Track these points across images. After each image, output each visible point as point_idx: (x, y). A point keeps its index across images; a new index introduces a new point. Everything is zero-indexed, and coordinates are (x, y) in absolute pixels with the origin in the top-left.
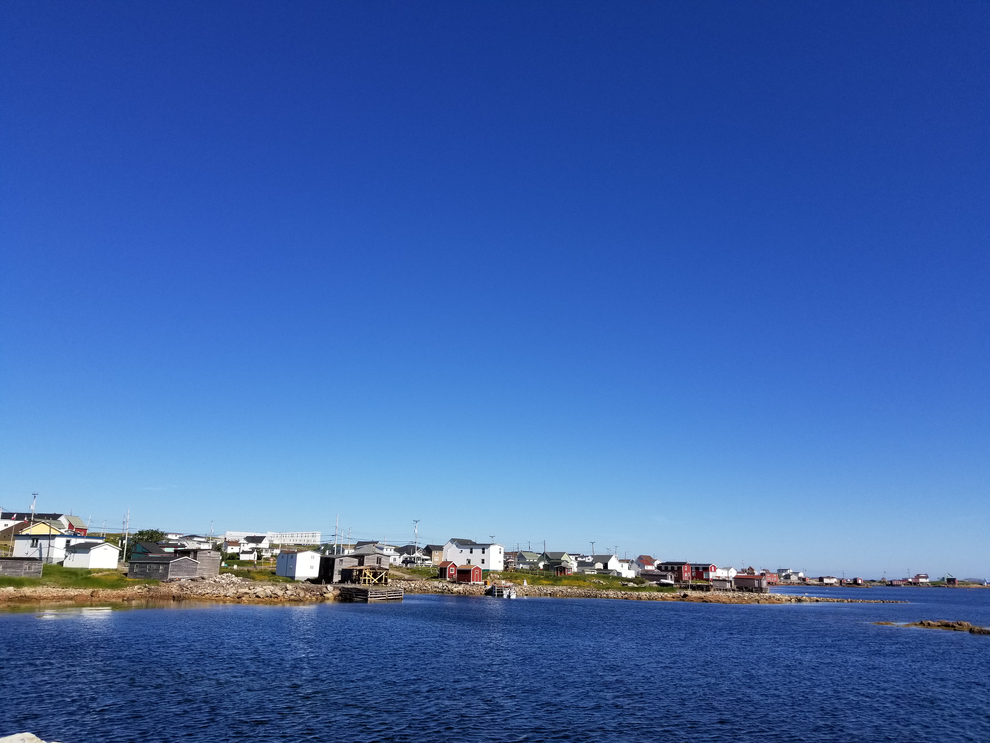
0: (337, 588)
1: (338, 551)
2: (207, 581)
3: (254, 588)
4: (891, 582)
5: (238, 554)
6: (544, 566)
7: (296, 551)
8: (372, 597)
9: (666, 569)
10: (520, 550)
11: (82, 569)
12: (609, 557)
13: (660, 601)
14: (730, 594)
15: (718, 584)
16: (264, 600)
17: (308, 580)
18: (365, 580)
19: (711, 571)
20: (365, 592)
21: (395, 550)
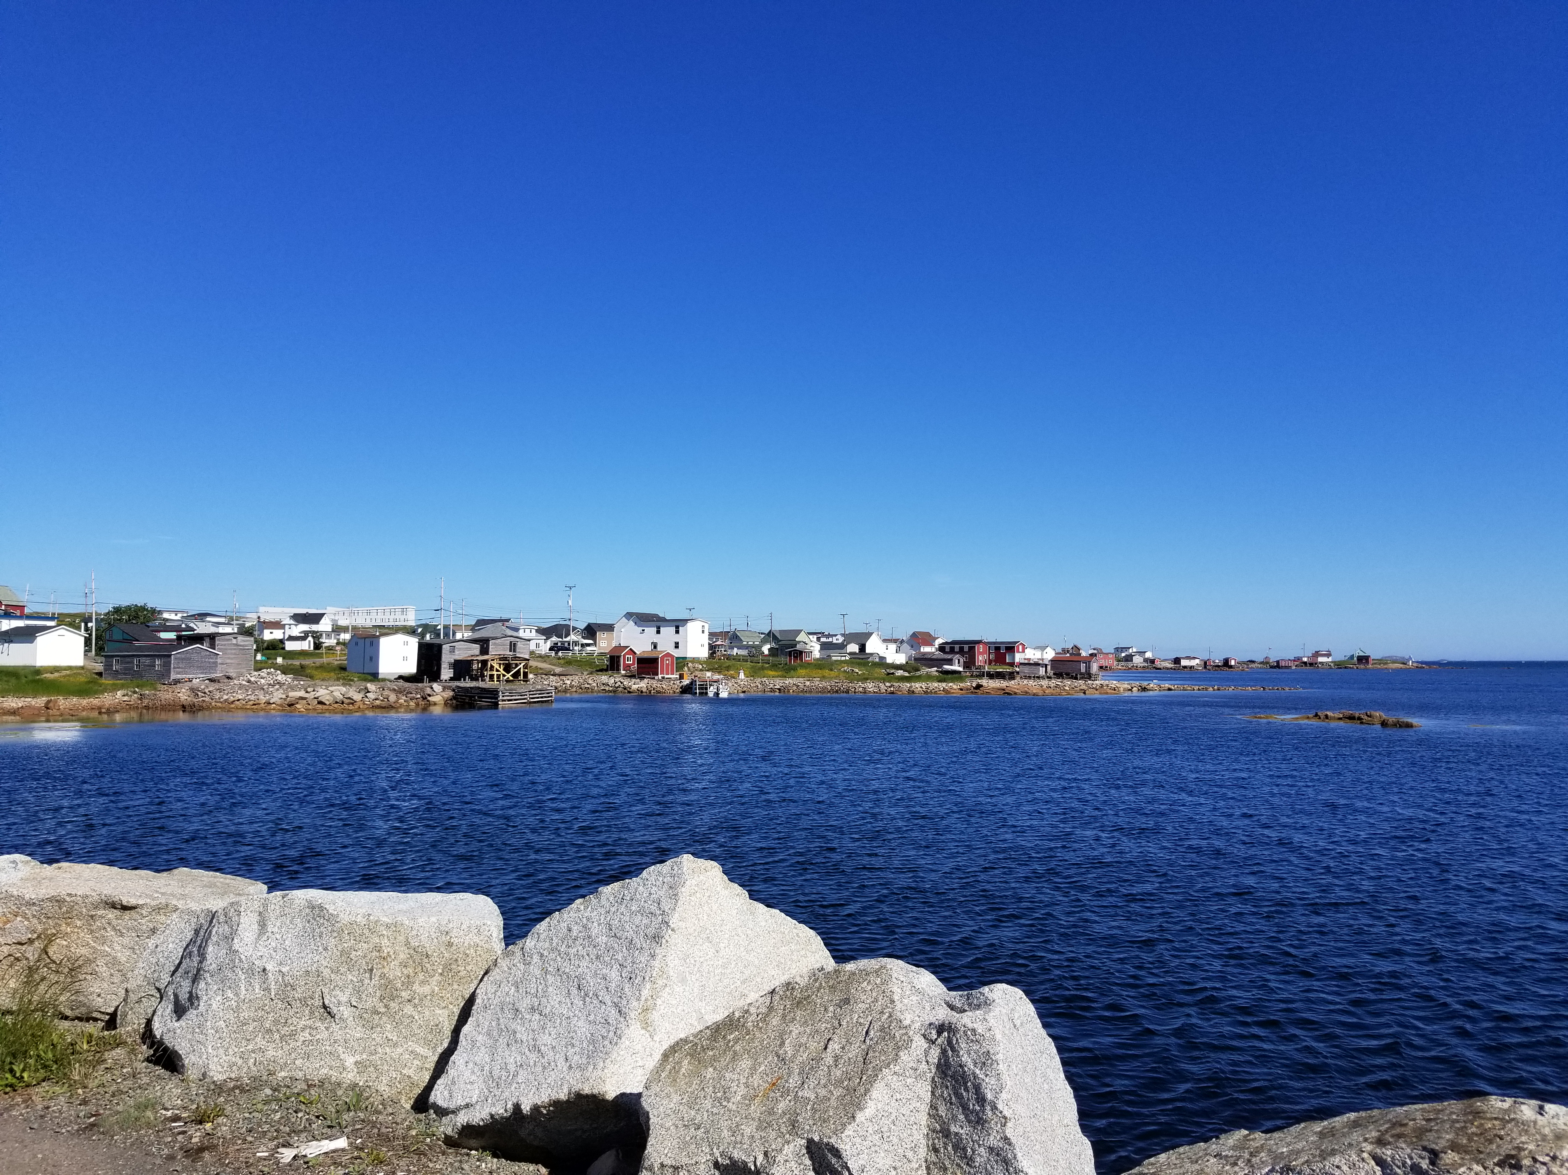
0: (449, 688)
1: (446, 635)
2: (236, 682)
3: (313, 691)
4: (1278, 662)
5: (282, 641)
6: (770, 650)
7: (377, 634)
8: (504, 700)
9: (952, 651)
10: (733, 629)
11: (25, 667)
12: (869, 635)
13: (943, 694)
14: (1045, 683)
15: (1026, 670)
16: (331, 708)
17: (401, 677)
18: (492, 676)
19: (1018, 652)
20: (493, 694)
21: (537, 631)
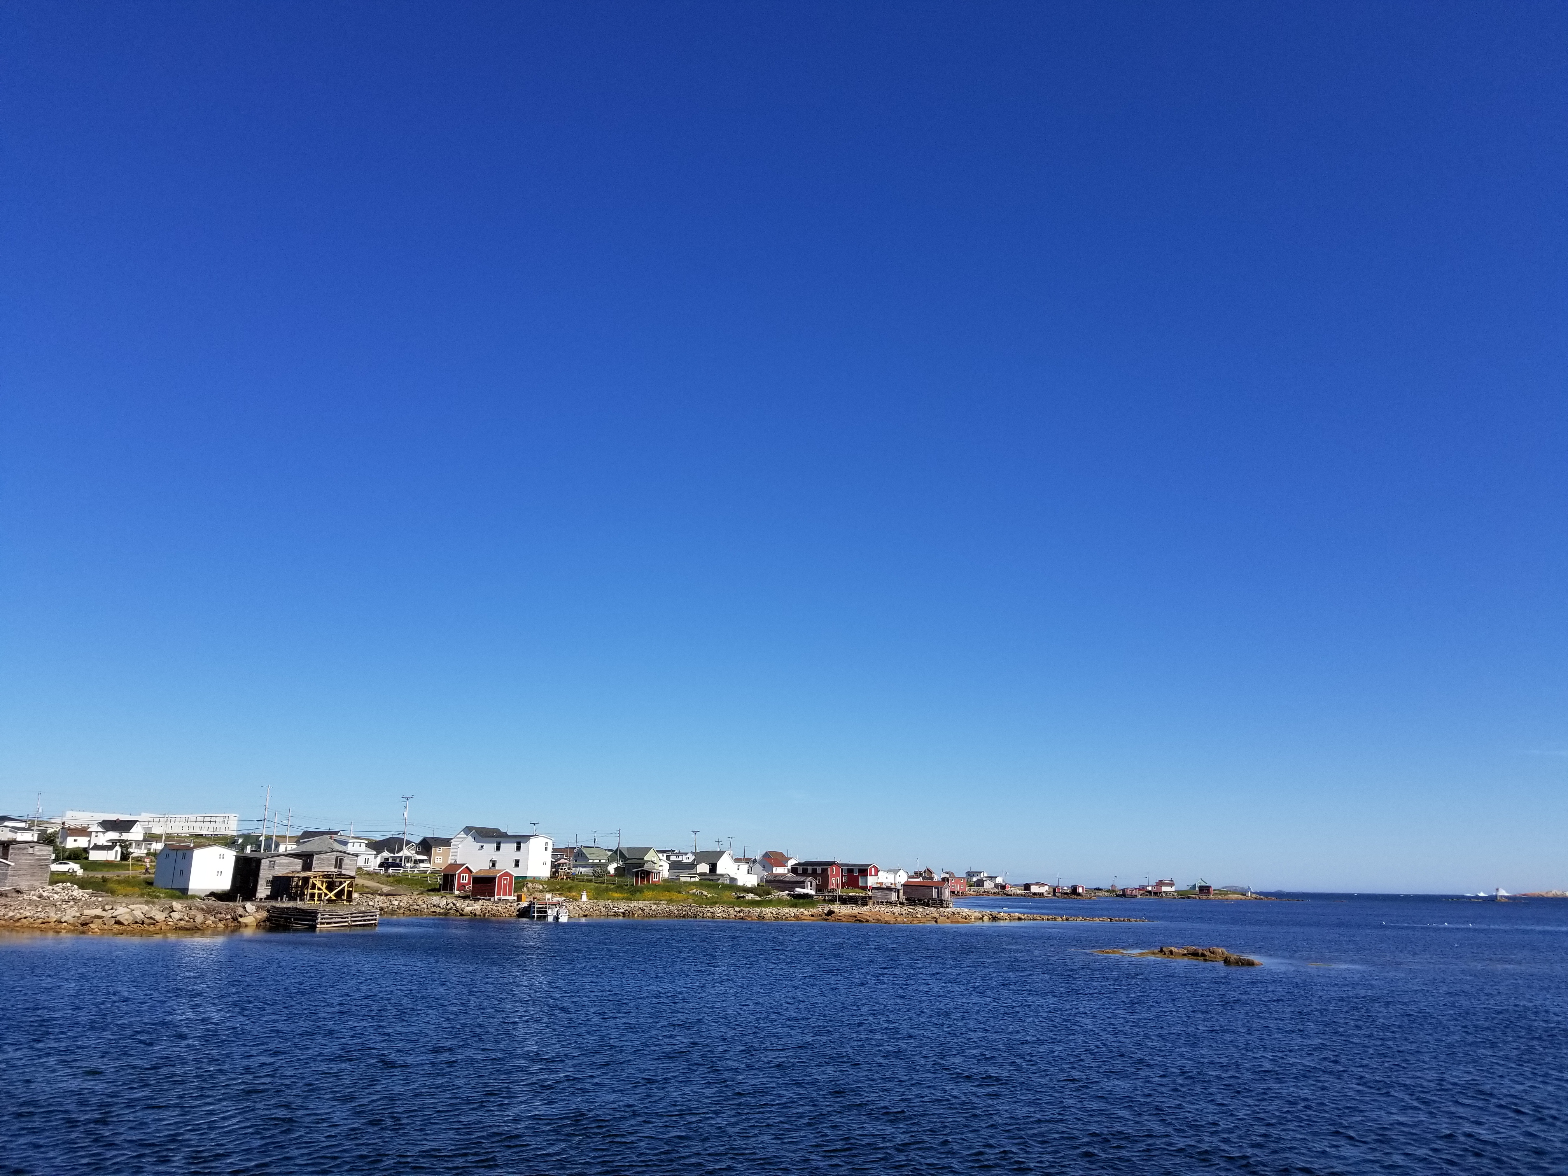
0: (263, 908)
1: (268, 847)
2: (25, 897)
3: (112, 909)
4: (1124, 890)
5: (86, 850)
6: (616, 869)
7: (192, 845)
8: (323, 923)
9: (805, 873)
10: (579, 845)
12: (720, 854)
13: (793, 921)
14: (897, 909)
15: (879, 894)
16: (130, 928)
17: (212, 894)
18: (313, 895)
19: (871, 875)
20: (311, 915)
21: (367, 845)
